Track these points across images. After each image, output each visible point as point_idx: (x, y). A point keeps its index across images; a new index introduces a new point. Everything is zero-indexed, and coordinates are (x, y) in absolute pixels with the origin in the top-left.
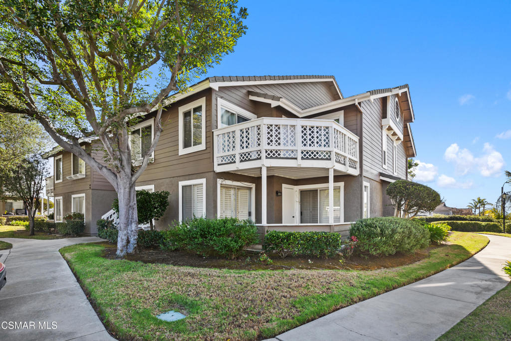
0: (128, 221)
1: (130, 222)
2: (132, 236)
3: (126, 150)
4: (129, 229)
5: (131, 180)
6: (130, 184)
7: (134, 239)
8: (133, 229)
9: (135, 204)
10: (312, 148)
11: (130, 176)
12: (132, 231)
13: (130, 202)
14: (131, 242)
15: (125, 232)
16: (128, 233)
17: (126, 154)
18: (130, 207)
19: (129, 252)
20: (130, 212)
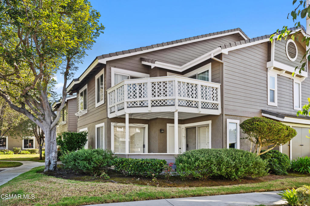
0: (50, 151)
1: (51, 151)
2: (52, 160)
3: (47, 109)
4: (50, 155)
5: (50, 126)
6: (49, 129)
7: (54, 162)
8: (53, 156)
9: (55, 140)
10: (160, 98)
11: (50, 124)
12: (52, 157)
13: (51, 139)
14: (52, 164)
15: (48, 157)
16: (49, 158)
17: (47, 111)
18: (51, 142)
19: (50, 169)
20: (51, 145)
